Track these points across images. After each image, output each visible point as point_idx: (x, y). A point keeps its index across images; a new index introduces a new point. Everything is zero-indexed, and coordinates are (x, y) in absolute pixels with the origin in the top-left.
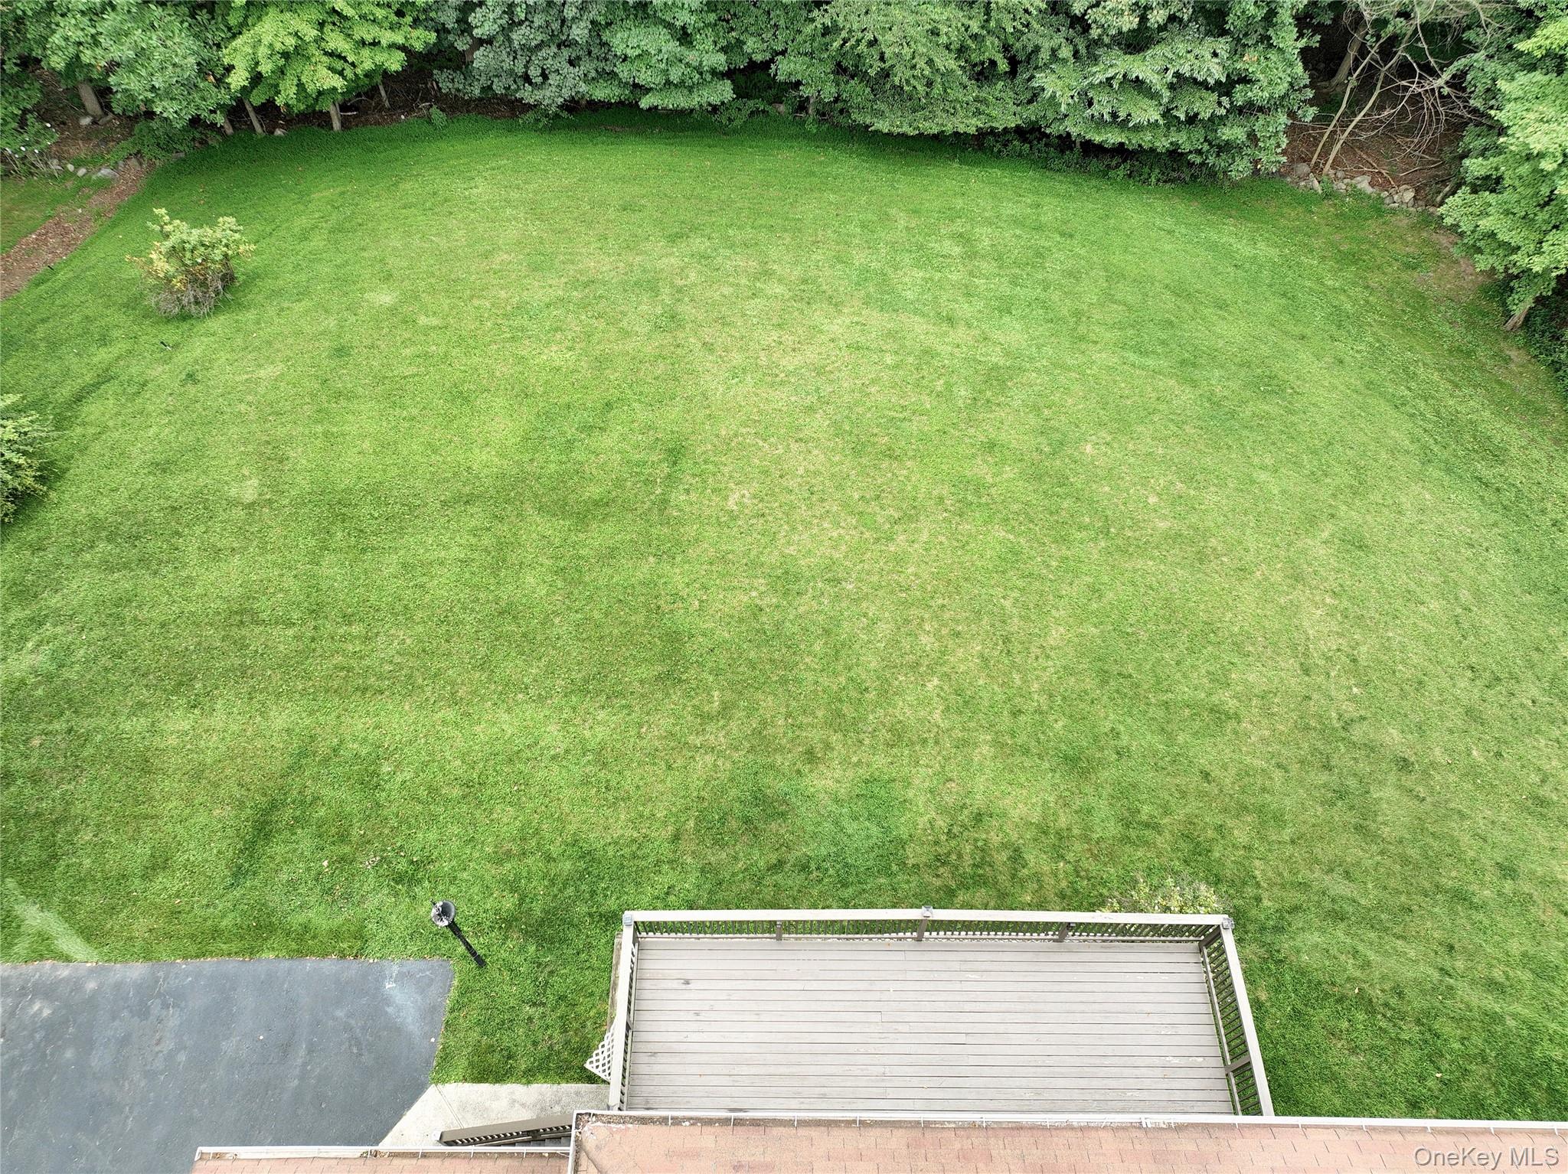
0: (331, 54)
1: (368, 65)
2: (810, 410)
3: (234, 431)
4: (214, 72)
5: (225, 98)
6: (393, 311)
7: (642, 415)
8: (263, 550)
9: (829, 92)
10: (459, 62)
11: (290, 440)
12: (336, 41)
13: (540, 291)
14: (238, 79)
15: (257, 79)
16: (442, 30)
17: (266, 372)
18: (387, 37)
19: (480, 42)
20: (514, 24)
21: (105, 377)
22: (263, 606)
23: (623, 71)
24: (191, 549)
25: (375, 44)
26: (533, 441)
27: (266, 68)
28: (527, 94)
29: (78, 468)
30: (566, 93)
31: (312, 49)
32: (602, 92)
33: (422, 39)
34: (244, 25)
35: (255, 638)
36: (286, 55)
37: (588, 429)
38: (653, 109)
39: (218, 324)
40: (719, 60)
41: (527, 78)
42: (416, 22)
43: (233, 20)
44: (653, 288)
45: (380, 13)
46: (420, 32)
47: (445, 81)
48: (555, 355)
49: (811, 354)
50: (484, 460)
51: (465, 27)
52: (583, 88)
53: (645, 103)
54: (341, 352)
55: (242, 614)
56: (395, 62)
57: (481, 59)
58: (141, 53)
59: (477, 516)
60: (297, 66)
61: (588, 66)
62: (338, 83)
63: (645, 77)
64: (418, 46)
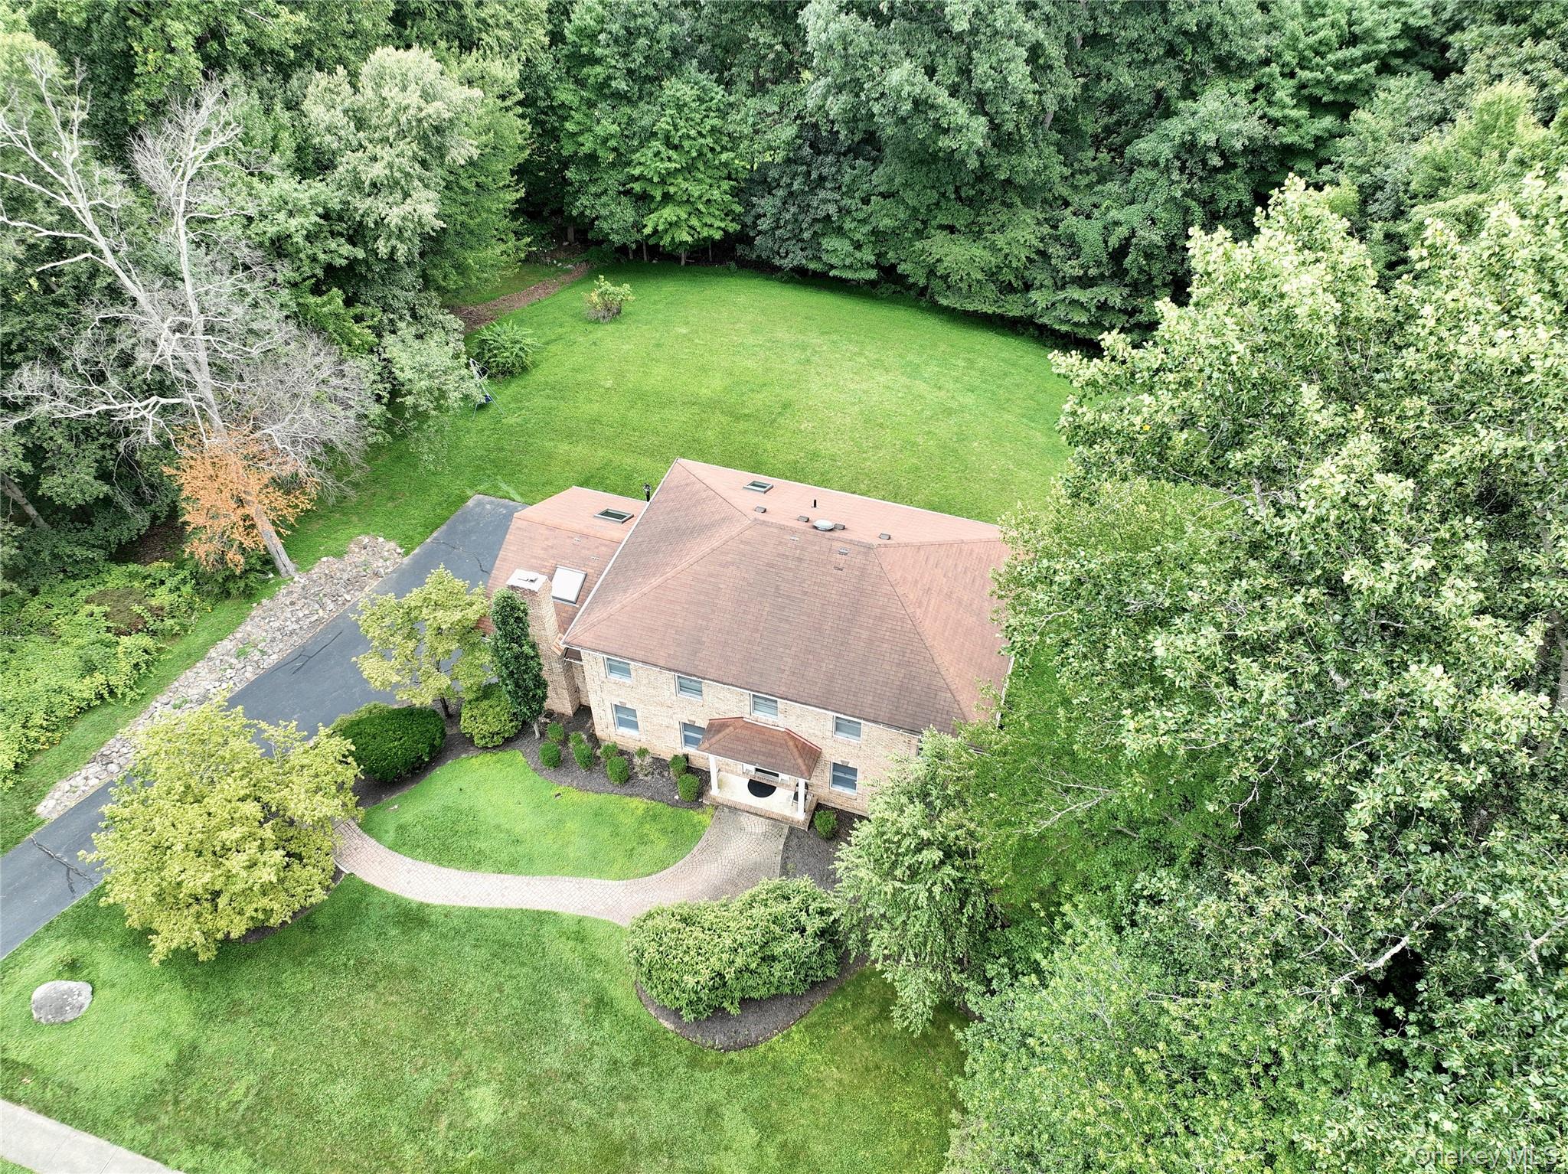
0: (690, 227)
1: (705, 234)
2: (854, 404)
3: (607, 364)
4: (639, 226)
5: (639, 237)
6: (685, 335)
7: (777, 390)
8: (609, 403)
9: (922, 282)
10: (748, 241)
11: (629, 371)
12: (694, 222)
13: (751, 340)
14: (647, 231)
15: (655, 231)
16: (744, 226)
17: (626, 347)
18: (717, 224)
19: (760, 232)
20: (778, 227)
21: (560, 338)
22: (604, 420)
23: (824, 257)
24: (581, 398)
25: (711, 226)
26: (727, 390)
27: (660, 228)
28: (777, 261)
29: (544, 365)
30: (795, 263)
31: (683, 224)
32: (812, 266)
33: (732, 227)
34: (656, 209)
35: (598, 429)
36: (670, 224)
37: (753, 391)
38: (835, 277)
39: (610, 327)
40: (872, 258)
41: (778, 253)
42: (732, 221)
43: (652, 206)
44: (804, 349)
45: (717, 213)
46: (734, 225)
47: (740, 250)
48: (749, 363)
49: (864, 386)
50: (705, 393)
51: (755, 225)
52: (804, 262)
53: (831, 274)
54: (658, 345)
55: (596, 420)
56: (718, 235)
57: (758, 241)
58: (612, 213)
59: (696, 409)
60: (674, 230)
61: (809, 253)
62: (689, 239)
63: (834, 261)
64: (731, 230)
